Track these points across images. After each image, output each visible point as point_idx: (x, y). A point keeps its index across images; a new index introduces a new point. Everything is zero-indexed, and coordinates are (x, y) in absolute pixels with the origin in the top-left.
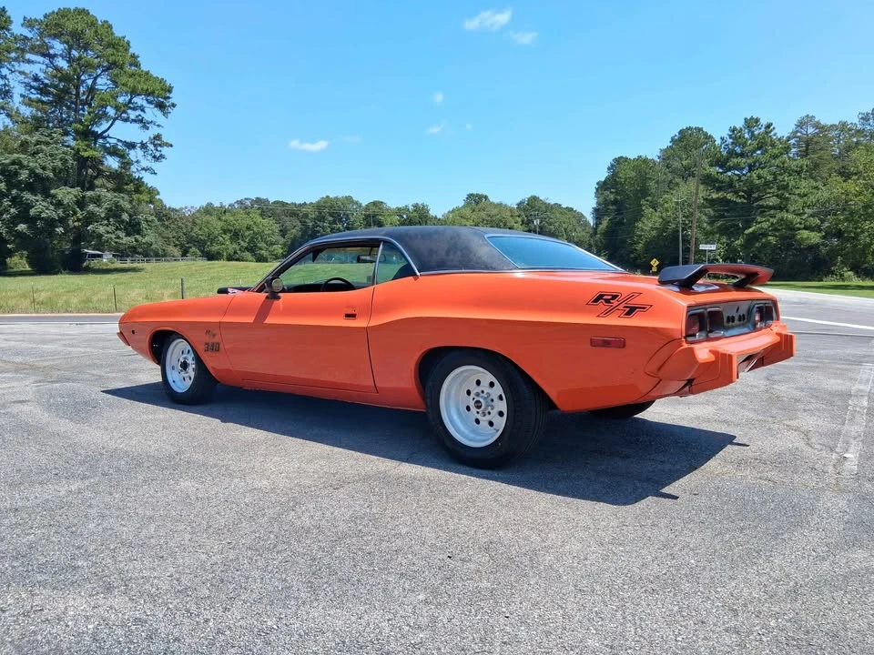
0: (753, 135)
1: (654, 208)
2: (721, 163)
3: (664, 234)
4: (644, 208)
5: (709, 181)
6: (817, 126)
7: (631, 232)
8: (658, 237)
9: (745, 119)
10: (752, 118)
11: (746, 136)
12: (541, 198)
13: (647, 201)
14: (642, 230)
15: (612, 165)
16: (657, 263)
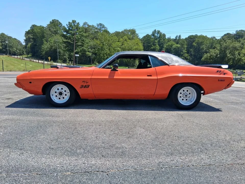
0: (74, 25)
1: (47, 41)
2: (67, 31)
3: (51, 50)
4: (44, 41)
5: (64, 36)
6: (88, 25)
7: (40, 49)
8: (49, 51)
9: (72, 20)
10: (74, 20)
11: (73, 25)
12: (6, 34)
13: (44, 39)
14: (44, 48)
15: (32, 27)
16: (50, 58)
